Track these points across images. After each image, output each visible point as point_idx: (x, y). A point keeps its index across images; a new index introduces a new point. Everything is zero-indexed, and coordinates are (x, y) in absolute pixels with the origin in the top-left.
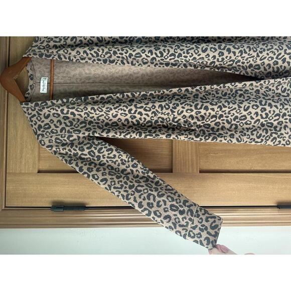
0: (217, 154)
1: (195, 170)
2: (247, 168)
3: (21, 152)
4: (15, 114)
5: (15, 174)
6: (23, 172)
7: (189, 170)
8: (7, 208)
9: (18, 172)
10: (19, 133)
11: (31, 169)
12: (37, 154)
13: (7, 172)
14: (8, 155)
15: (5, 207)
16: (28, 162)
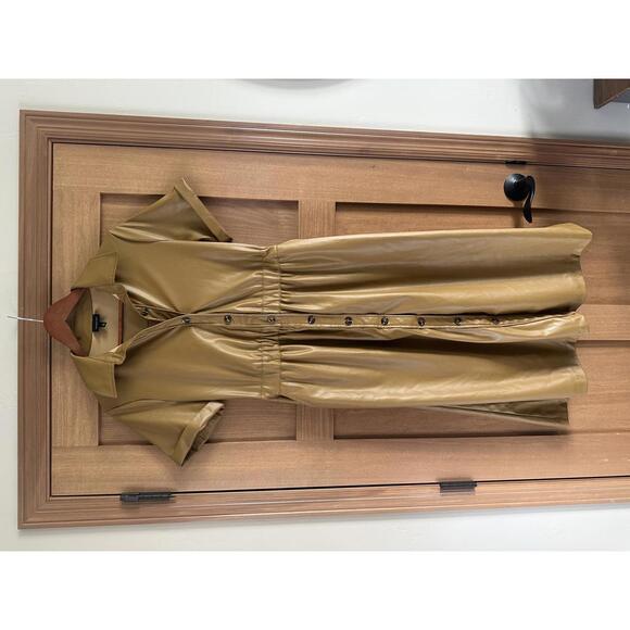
1: (328, 435)
2: (401, 431)
5: (64, 448)
6: (77, 445)
7: (319, 435)
8: (52, 498)
9: (69, 445)
10: (69, 388)
11: (88, 440)
13: (52, 445)
15: (51, 496)
16: (84, 430)
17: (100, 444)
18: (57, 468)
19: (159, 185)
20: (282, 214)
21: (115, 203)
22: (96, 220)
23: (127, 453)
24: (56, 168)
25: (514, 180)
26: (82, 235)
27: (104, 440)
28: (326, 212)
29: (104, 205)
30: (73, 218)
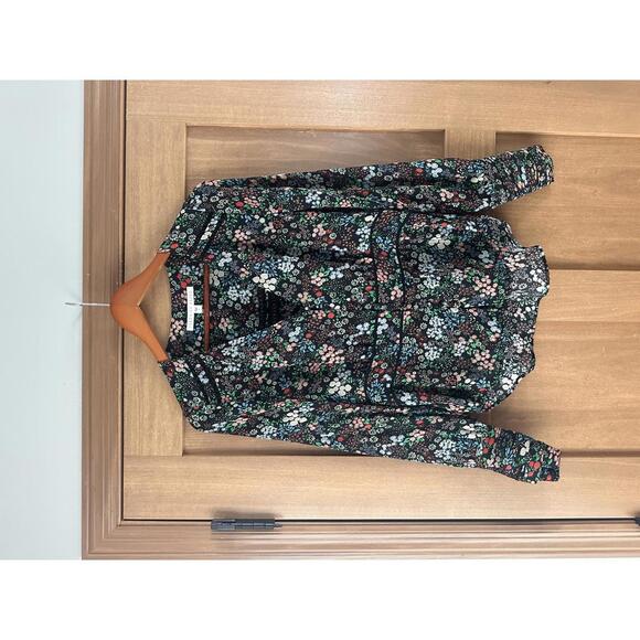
2: (581, 446)
3: (151, 417)
5: (139, 458)
6: (155, 454)
8: (124, 523)
9: (145, 454)
10: (146, 380)
11: (170, 448)
13: (125, 454)
14: (125, 422)
15: (122, 519)
16: (164, 434)
17: (185, 453)
18: (130, 483)
19: (262, 111)
21: (203, 136)
22: (180, 159)
23: (219, 467)
26: (162, 179)
27: (188, 448)
28: (483, 146)
29: (190, 140)
30: (151, 156)
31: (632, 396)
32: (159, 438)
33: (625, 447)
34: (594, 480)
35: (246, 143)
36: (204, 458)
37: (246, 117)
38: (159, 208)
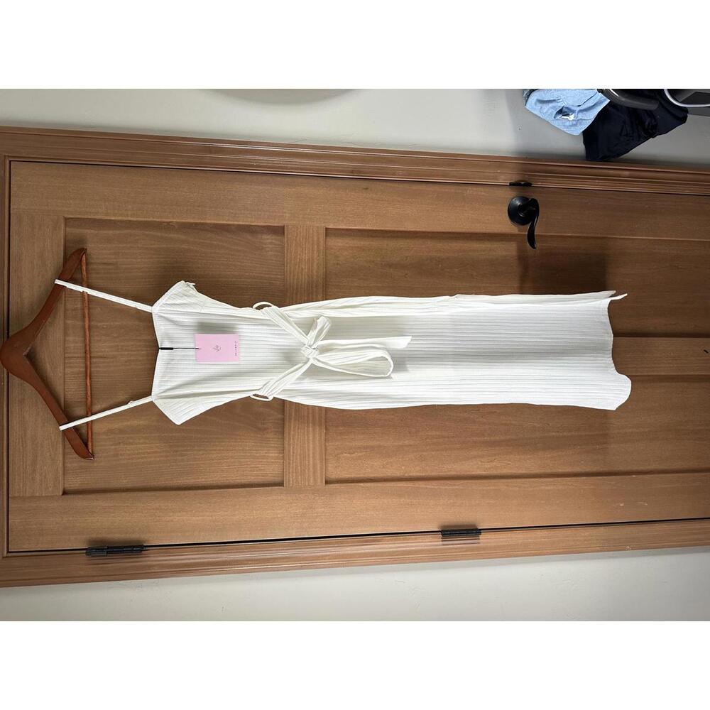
0: (354, 453)
1: (319, 480)
2: (398, 474)
3: (34, 463)
4: (22, 401)
5: (23, 499)
6: (37, 494)
7: (309, 481)
8: (10, 555)
9: (28, 495)
10: (29, 432)
11: (50, 489)
12: (61, 465)
13: (10, 495)
14: (10, 469)
15: (8, 552)
16: (45, 477)
17: (65, 493)
18: (14, 520)
19: (130, 207)
20: (268, 239)
23: (94, 503)
24: (14, 189)
25: (518, 203)
26: (44, 263)
27: (67, 489)
28: (315, 239)
29: (68, 229)
30: (34, 243)
31: (438, 433)
32: (41, 481)
33: (434, 474)
34: (408, 501)
35: (118, 232)
36: (81, 496)
37: (116, 212)
38: (40, 287)
